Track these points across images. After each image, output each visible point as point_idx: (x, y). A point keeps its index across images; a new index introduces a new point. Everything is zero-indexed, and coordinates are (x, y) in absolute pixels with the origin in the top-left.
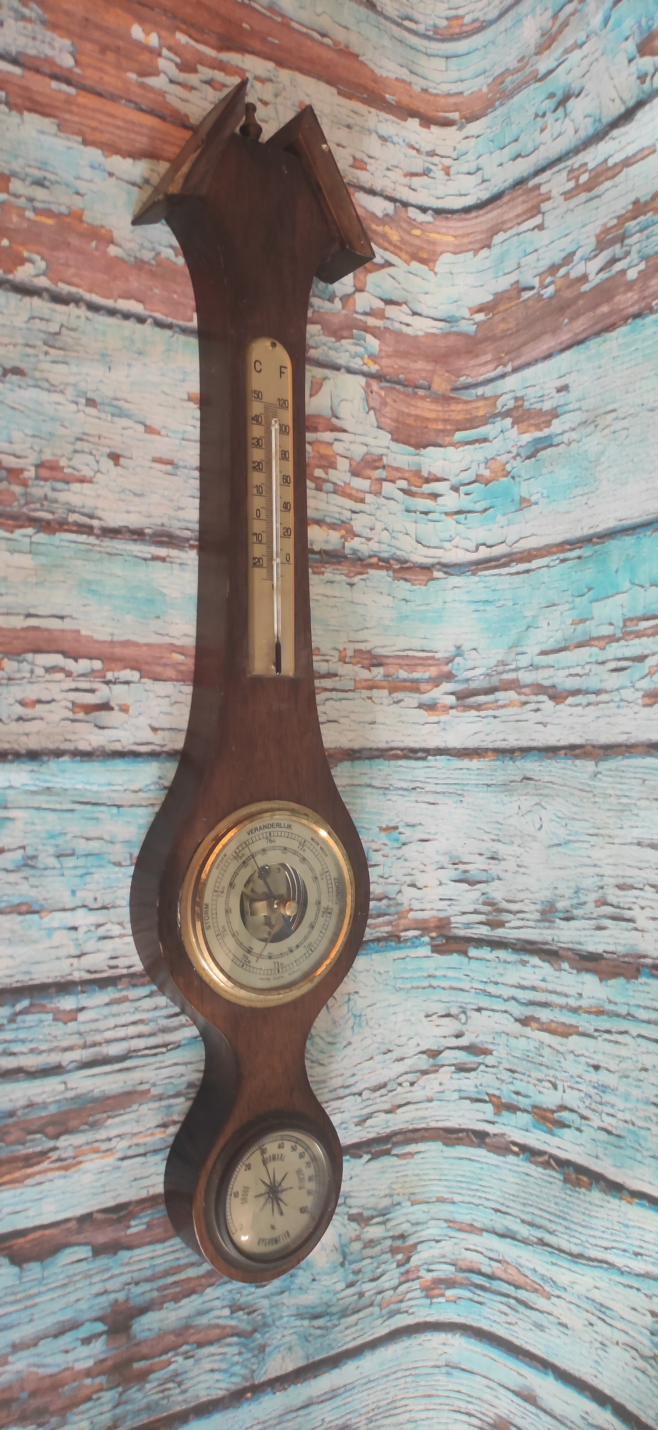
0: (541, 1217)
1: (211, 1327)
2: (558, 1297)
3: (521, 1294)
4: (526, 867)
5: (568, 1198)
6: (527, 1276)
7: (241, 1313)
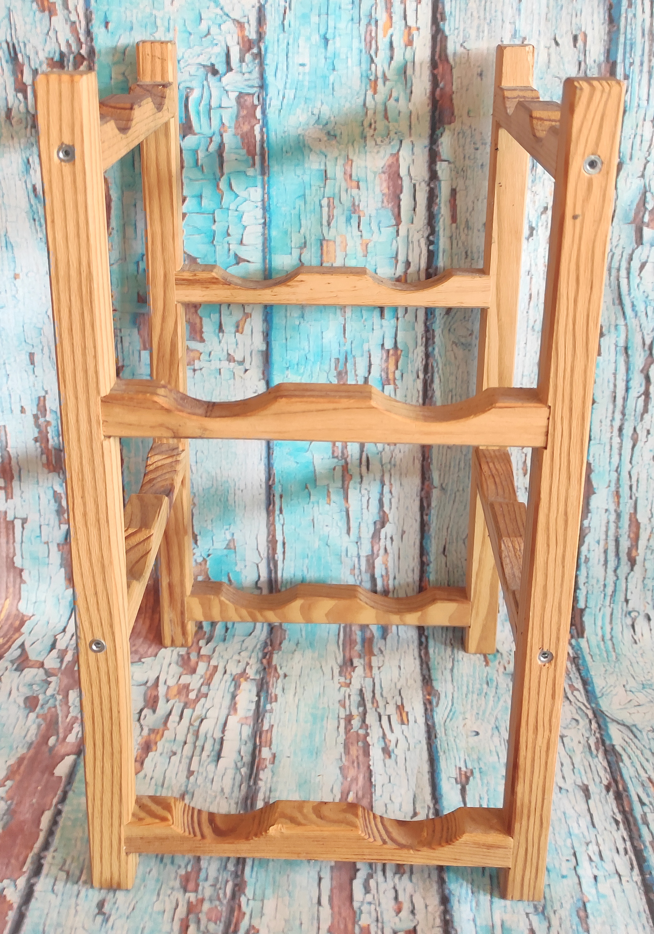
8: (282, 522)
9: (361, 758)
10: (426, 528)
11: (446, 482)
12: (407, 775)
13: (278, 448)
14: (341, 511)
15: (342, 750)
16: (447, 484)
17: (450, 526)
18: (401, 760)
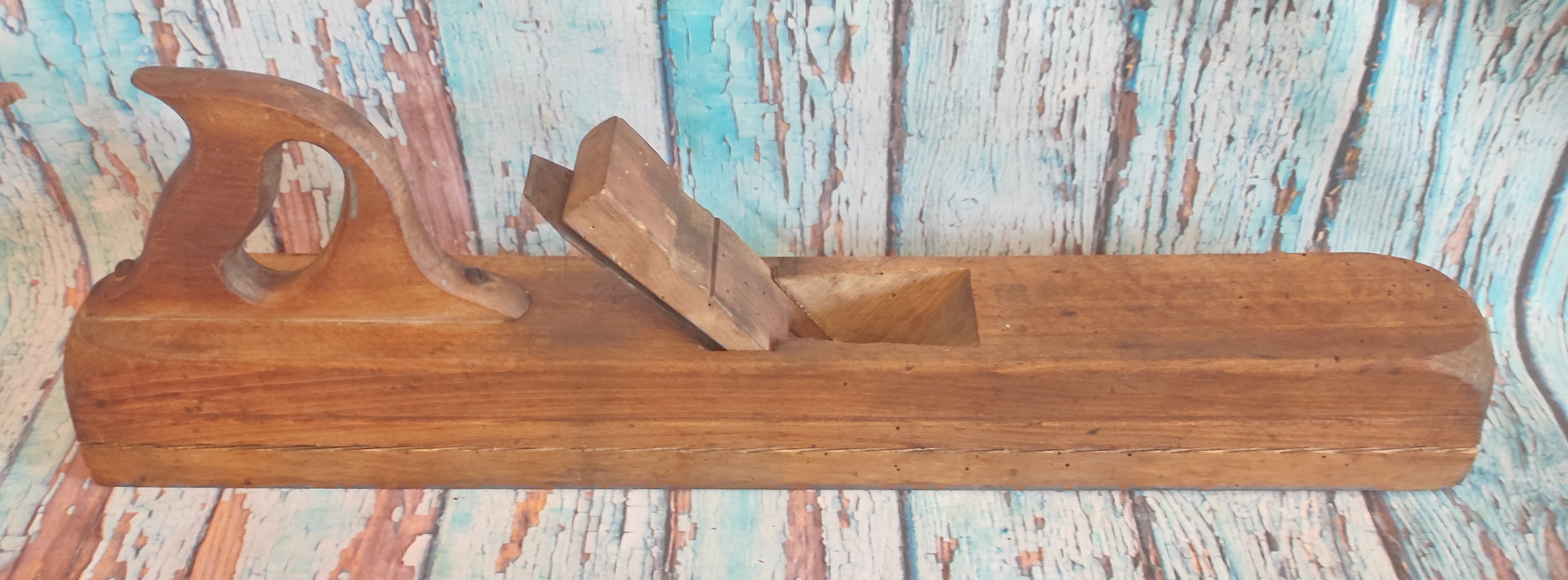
0: (1393, 206)
1: (1549, 554)
2: (1476, 187)
3: (1477, 230)
4: (1017, 219)
5: (1371, 175)
6: (1458, 224)
7: (1529, 523)
8: (692, 184)
9: (811, 529)
10: (896, 188)
11: (926, 127)
12: (872, 550)
13: (680, 88)
14: (775, 169)
15: (785, 518)
16: (927, 131)
17: (930, 184)
18: (863, 529)
